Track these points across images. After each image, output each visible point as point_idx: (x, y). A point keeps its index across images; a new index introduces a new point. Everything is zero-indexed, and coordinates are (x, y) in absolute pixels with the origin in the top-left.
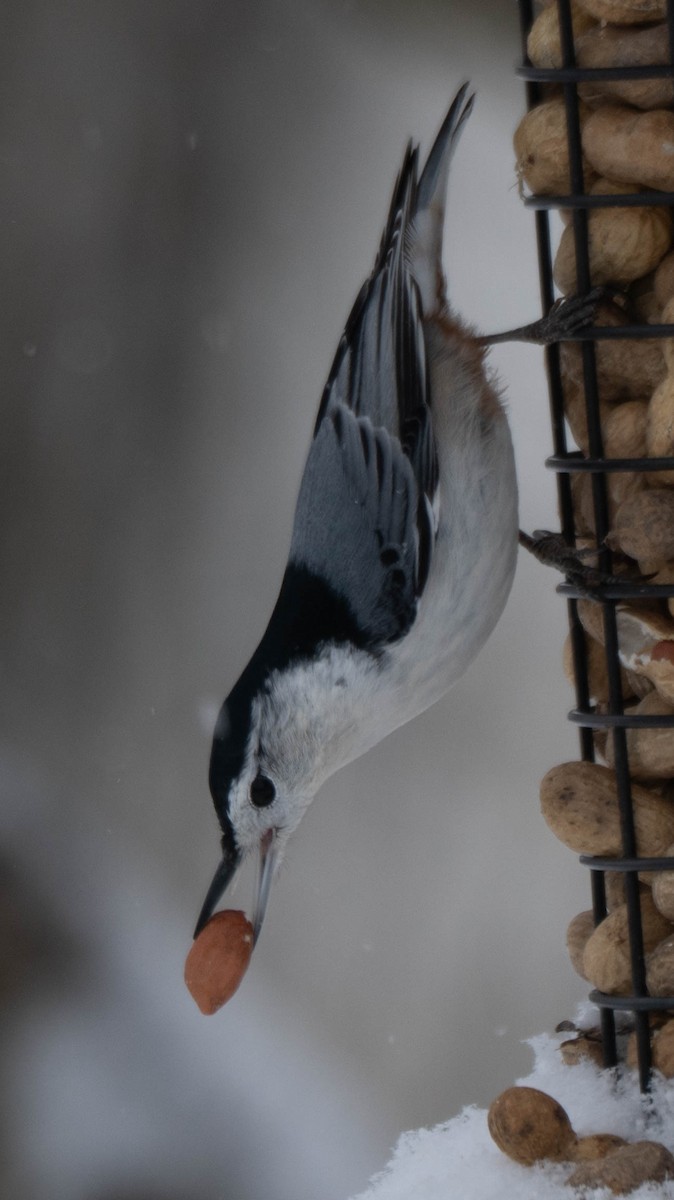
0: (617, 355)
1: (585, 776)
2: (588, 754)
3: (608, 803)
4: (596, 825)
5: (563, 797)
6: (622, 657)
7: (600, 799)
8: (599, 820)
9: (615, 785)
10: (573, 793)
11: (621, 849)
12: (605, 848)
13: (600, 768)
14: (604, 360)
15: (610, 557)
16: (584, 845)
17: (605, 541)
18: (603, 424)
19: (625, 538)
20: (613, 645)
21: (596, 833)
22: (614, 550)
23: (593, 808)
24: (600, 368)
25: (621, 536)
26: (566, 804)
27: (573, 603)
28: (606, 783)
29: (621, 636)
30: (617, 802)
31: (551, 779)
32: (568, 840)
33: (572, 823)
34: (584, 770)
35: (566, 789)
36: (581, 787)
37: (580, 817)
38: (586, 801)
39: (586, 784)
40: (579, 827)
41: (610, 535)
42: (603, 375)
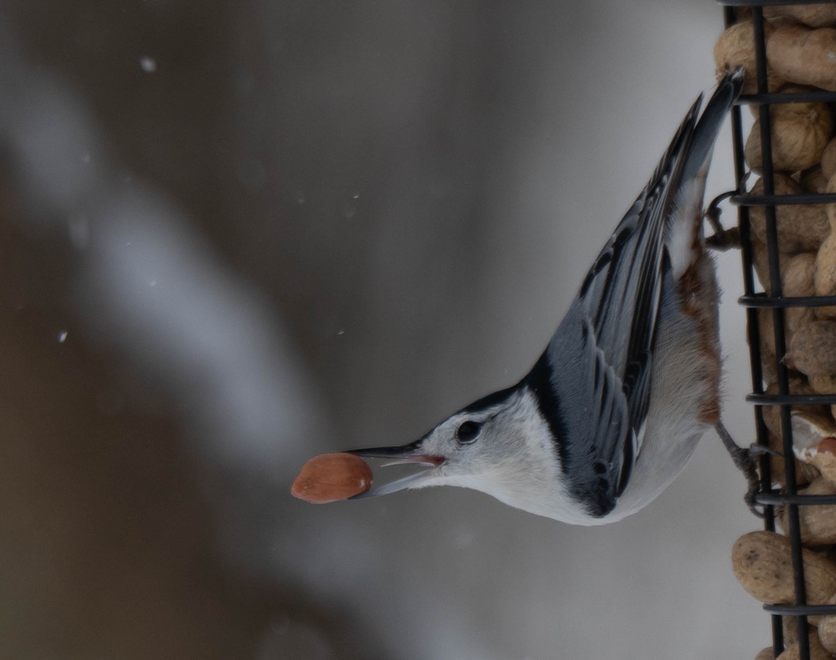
0: (792, 218)
1: (767, 542)
2: (770, 526)
3: (784, 563)
4: (775, 580)
5: (749, 558)
6: (796, 450)
7: (778, 560)
8: (777, 576)
9: (790, 549)
10: (757, 555)
11: (794, 598)
12: (782, 597)
13: (780, 536)
14: (782, 222)
15: (787, 373)
16: (766, 596)
17: (782, 361)
18: (782, 270)
19: (798, 358)
20: (789, 441)
21: (775, 586)
22: (789, 367)
23: (773, 567)
24: (779, 228)
25: (795, 356)
26: (752, 564)
27: (759, 410)
28: (783, 547)
29: (796, 435)
30: (791, 562)
31: (740, 545)
32: (754, 592)
33: (756, 578)
34: (765, 538)
35: (752, 552)
36: (763, 550)
37: (763, 573)
38: (768, 561)
39: (767, 548)
40: (762, 581)
41: (787, 356)
42: (782, 233)
